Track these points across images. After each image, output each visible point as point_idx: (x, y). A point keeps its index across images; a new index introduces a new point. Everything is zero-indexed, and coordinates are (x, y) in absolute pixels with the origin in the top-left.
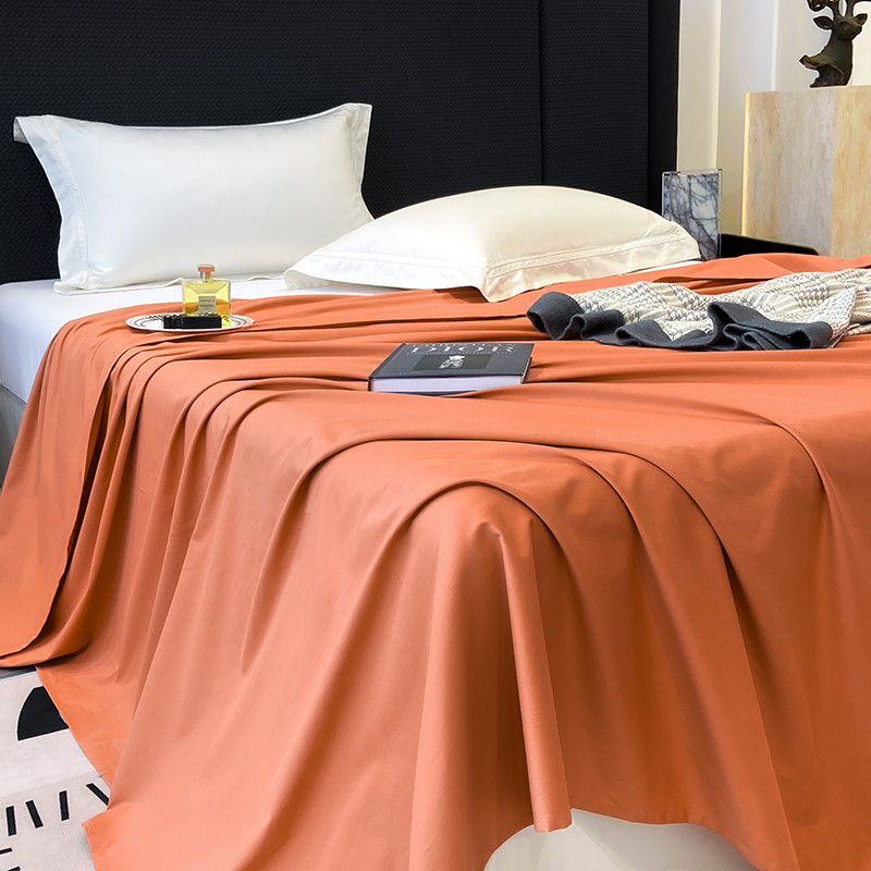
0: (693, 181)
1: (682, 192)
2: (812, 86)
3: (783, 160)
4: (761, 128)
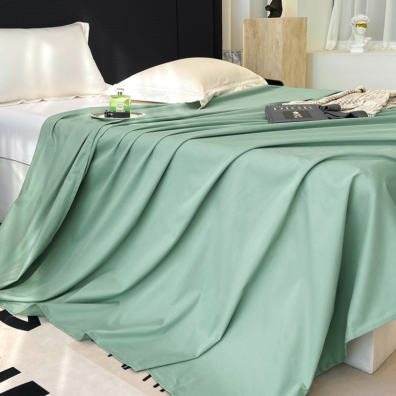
0: (233, 54)
1: (230, 59)
2: (268, 17)
3: (261, 46)
4: (250, 33)
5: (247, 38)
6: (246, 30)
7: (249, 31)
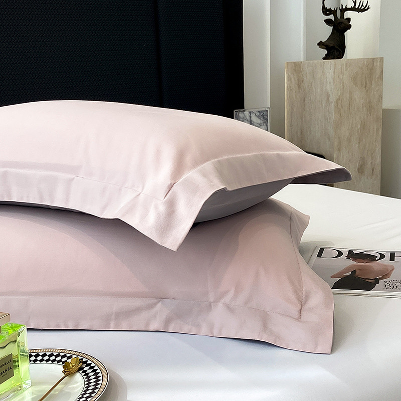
0: (252, 115)
3: (307, 101)
4: (294, 83)
5: (290, 89)
6: (289, 79)
7: (293, 80)
